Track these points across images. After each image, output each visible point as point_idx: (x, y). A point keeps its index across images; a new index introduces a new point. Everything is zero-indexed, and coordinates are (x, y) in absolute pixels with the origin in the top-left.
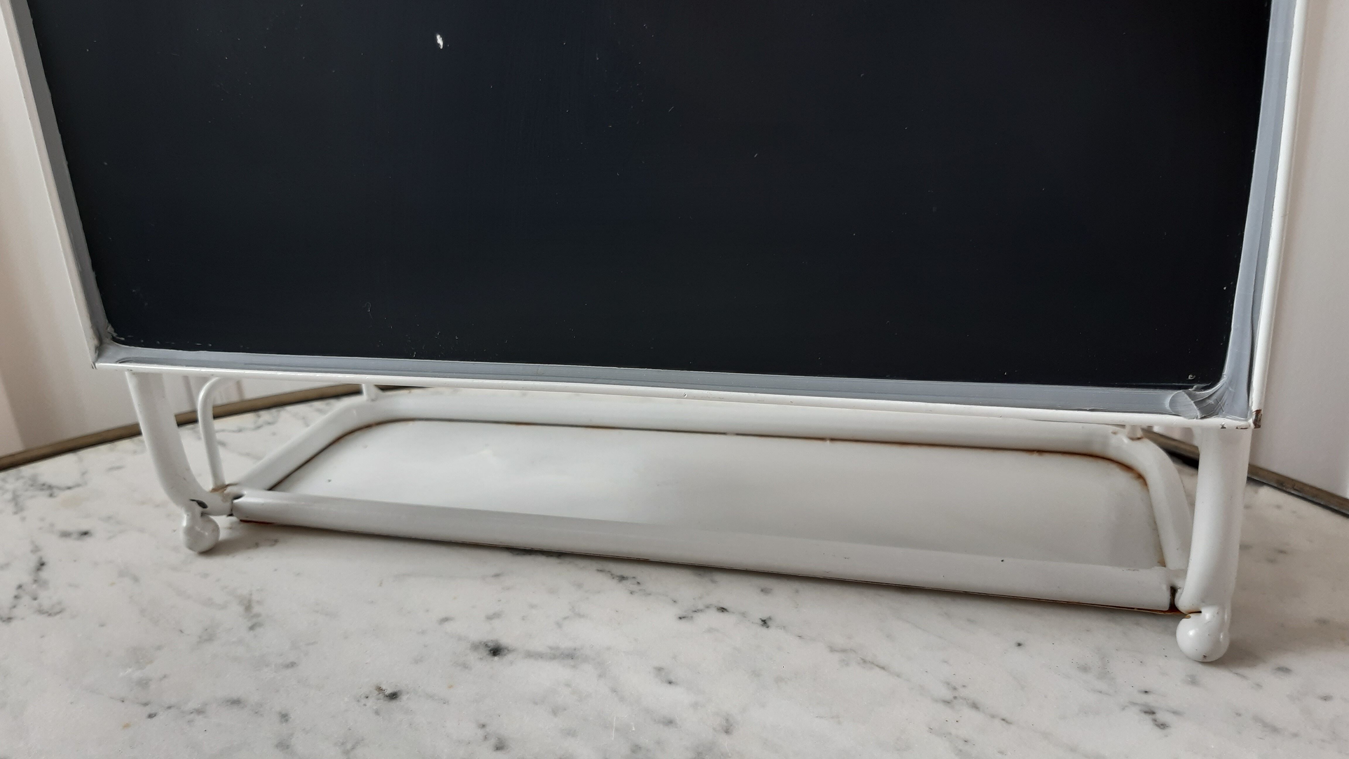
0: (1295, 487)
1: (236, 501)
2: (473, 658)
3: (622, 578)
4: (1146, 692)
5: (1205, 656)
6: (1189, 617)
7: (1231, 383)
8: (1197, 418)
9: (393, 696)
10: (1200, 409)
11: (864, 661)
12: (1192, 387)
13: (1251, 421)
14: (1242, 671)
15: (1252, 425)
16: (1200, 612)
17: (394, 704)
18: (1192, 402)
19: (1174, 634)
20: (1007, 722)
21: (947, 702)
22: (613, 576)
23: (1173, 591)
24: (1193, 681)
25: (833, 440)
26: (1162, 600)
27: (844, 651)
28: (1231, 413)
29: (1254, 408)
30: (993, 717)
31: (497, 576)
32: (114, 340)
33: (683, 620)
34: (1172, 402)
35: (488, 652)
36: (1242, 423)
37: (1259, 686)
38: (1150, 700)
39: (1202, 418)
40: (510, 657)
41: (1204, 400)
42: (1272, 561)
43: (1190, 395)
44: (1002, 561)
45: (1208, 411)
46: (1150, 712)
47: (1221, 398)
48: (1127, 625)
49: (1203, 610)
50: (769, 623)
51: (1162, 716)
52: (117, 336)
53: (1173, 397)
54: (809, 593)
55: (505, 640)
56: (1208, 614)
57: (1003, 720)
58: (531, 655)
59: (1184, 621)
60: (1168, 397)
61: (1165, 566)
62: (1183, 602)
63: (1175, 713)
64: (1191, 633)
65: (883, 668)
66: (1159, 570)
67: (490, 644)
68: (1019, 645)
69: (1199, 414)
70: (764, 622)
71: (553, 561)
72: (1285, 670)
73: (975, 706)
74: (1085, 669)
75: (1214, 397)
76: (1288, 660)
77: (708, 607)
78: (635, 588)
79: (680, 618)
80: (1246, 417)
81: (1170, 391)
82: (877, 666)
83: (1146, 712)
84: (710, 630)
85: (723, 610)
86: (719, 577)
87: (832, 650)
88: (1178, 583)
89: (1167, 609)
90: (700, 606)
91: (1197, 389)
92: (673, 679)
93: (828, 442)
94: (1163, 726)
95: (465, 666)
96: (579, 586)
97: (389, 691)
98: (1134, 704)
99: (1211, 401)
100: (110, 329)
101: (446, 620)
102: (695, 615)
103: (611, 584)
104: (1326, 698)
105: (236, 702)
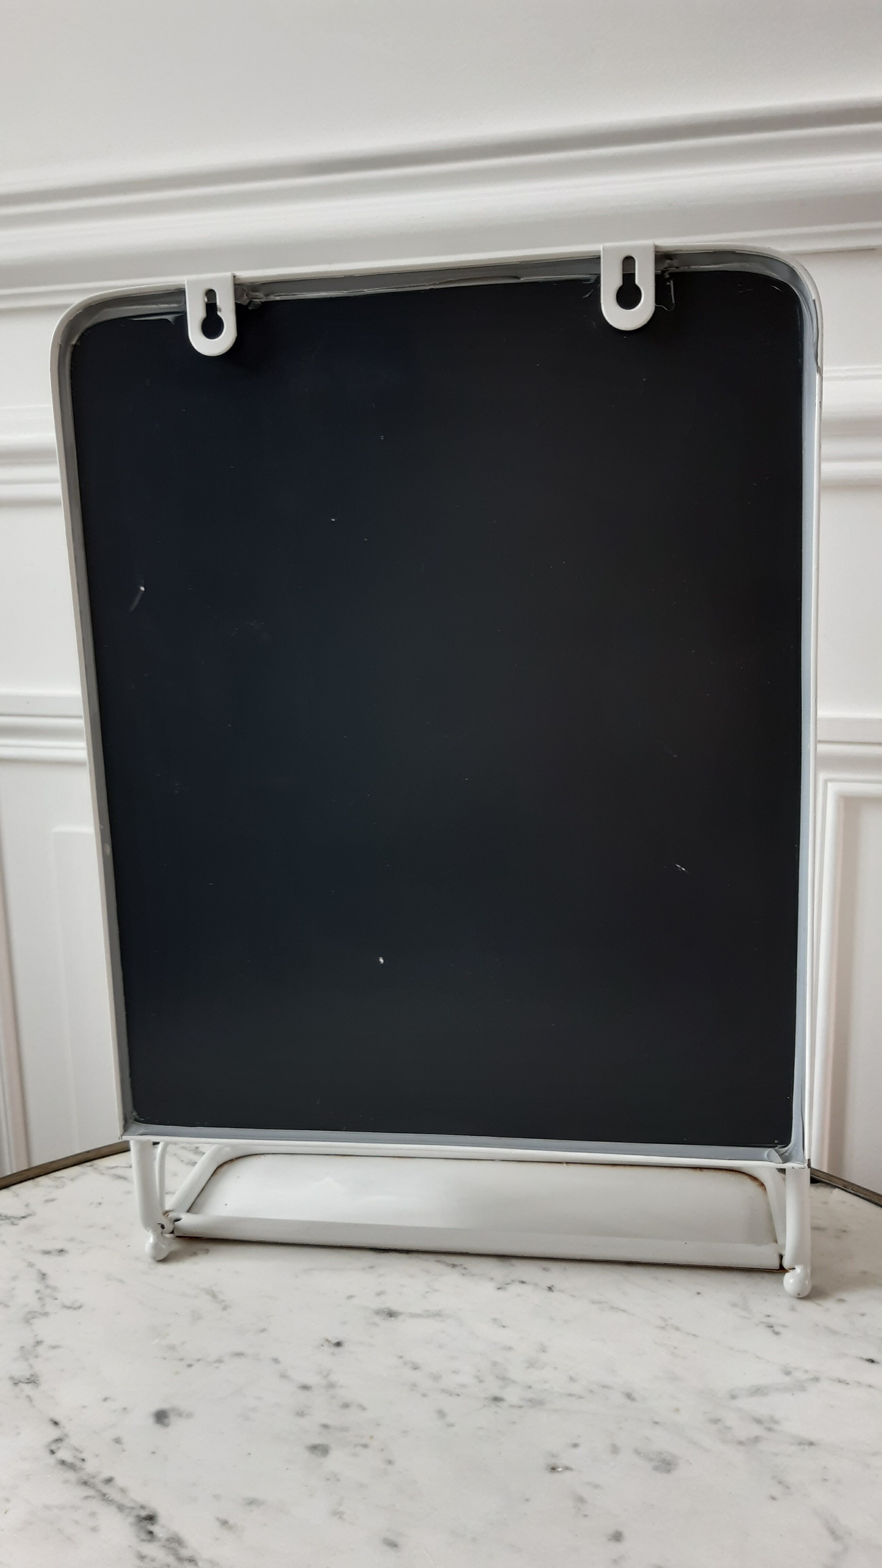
0: (854, 1189)
1: (176, 1223)
2: (377, 1319)
3: (454, 1266)
4: (769, 1316)
5: (799, 1294)
6: (789, 1272)
7: (795, 1145)
8: (780, 1163)
9: (338, 1344)
10: (781, 1159)
11: (613, 1308)
12: (777, 1146)
13: (806, 1164)
14: (818, 1302)
15: (807, 1167)
16: (794, 1269)
17: (340, 1349)
18: (777, 1155)
19: (782, 1283)
20: (696, 1336)
21: (663, 1328)
22: (448, 1265)
23: (781, 1257)
24: (793, 1309)
25: (567, 1163)
26: (775, 1264)
27: (600, 1303)
28: (796, 1160)
29: (807, 1158)
30: (688, 1334)
31: (372, 1267)
32: (136, 1120)
33: (500, 1290)
34: (768, 1155)
35: (386, 1315)
36: (802, 1166)
37: (828, 1310)
38: (771, 1320)
39: (783, 1163)
40: (401, 1318)
41: (783, 1153)
42: (838, 1237)
43: (777, 1151)
44: (686, 1243)
45: (786, 1160)
46: (771, 1327)
47: (792, 1151)
48: (757, 1278)
49: (796, 1267)
50: (553, 1289)
51: (777, 1329)
52: (139, 1118)
53: (768, 1152)
54: (572, 1268)
55: (395, 1307)
56: (798, 1270)
57: (694, 1335)
58: (413, 1316)
59: (787, 1275)
60: (766, 1152)
61: (777, 1243)
62: (786, 1264)
63: (784, 1326)
64: (791, 1281)
65: (624, 1311)
66: (774, 1245)
67: (385, 1310)
68: (699, 1293)
69: (781, 1161)
70: (550, 1289)
71: (404, 1256)
72: (842, 1301)
73: (677, 1329)
74: (735, 1305)
75: (788, 1152)
76: (844, 1296)
77: (513, 1281)
78: (464, 1271)
79: (499, 1289)
80: (803, 1162)
81: (767, 1149)
82: (621, 1310)
83: (768, 1327)
84: (519, 1295)
85: (523, 1282)
86: (514, 1262)
87: (593, 1302)
88: (783, 1253)
89: (778, 1268)
90: (509, 1281)
91: (780, 1148)
92: (505, 1325)
93: (565, 1165)
94: (777, 1333)
95: (375, 1324)
96: (428, 1272)
97: (335, 1341)
98: (762, 1322)
99: (787, 1154)
100: (135, 1114)
101: (350, 1297)
102: (507, 1286)
103: (447, 1270)
104: (863, 1315)
105: (239, 1355)
